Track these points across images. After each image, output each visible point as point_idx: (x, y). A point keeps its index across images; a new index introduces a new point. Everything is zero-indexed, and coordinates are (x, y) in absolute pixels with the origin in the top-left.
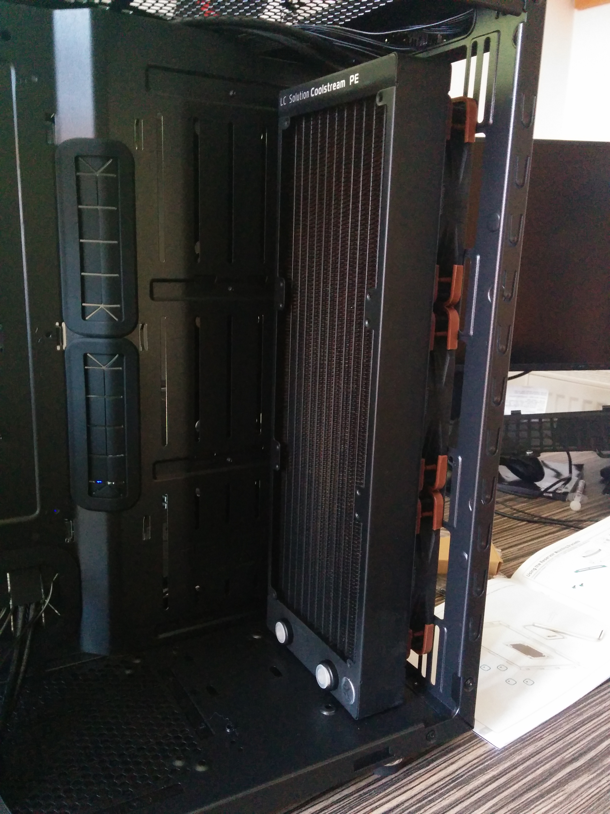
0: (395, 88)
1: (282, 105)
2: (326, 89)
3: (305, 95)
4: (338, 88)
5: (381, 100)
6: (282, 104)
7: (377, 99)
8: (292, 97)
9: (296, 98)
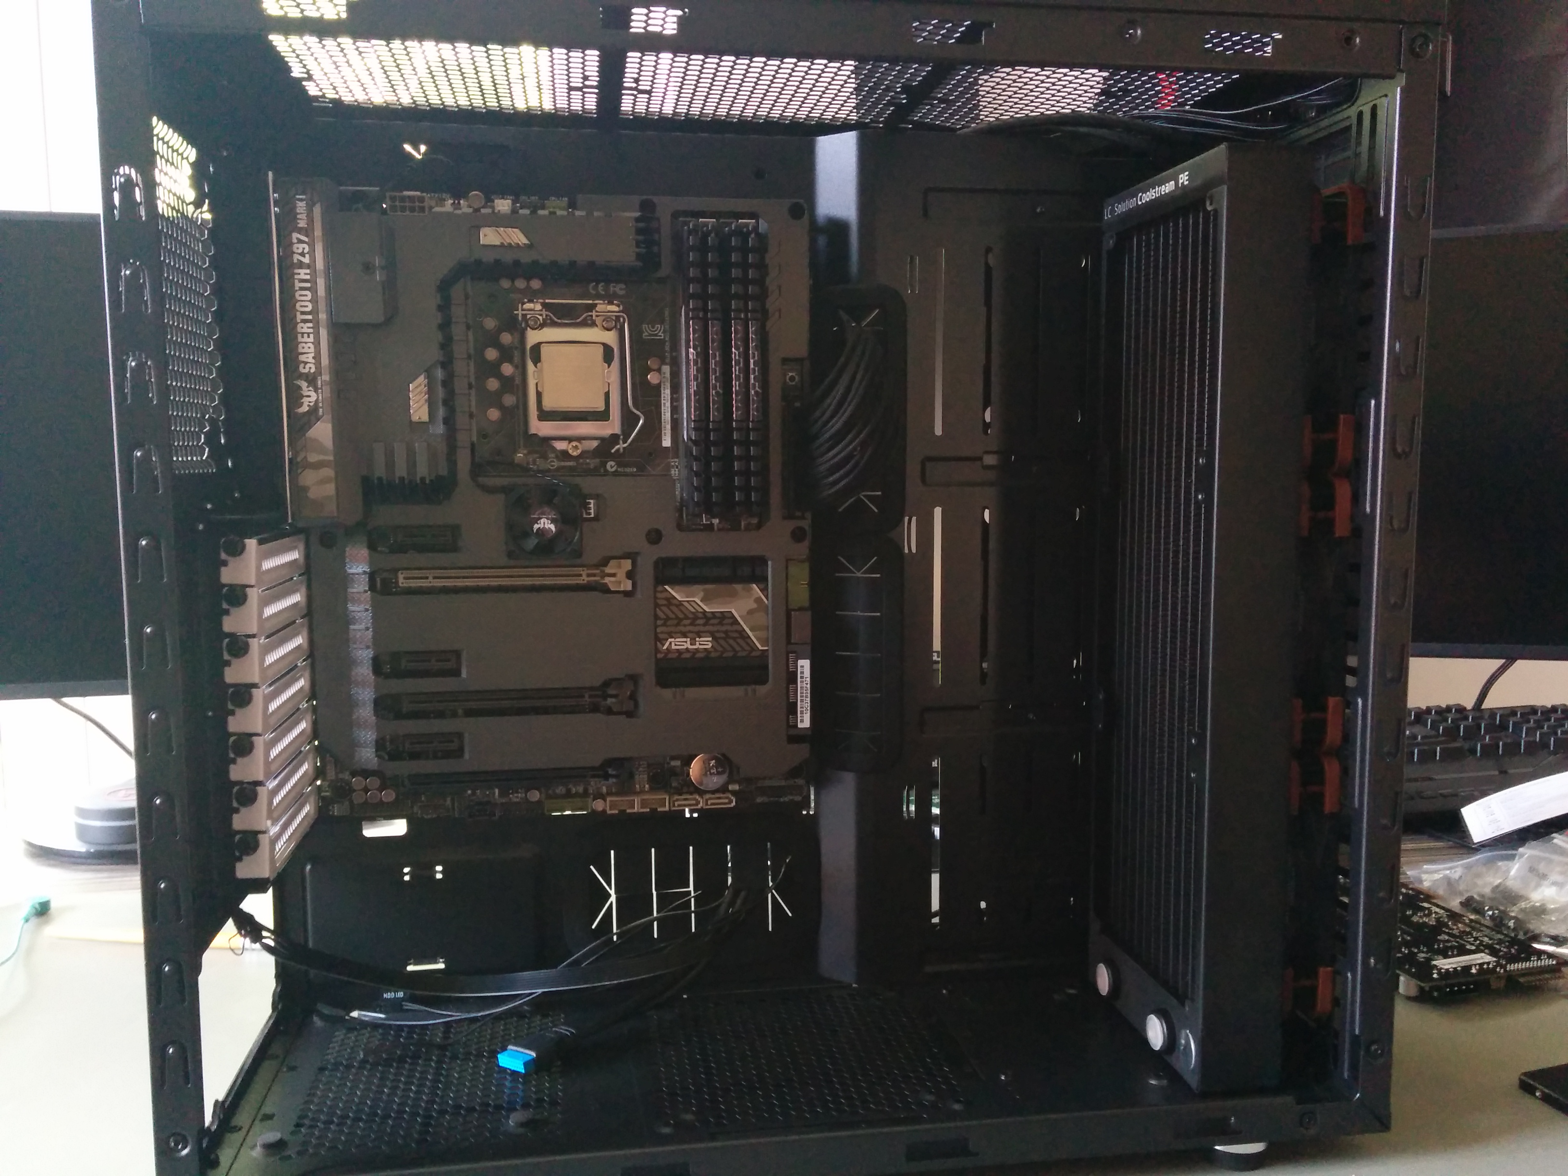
0: (1225, 187)
1: (1106, 218)
2: (1154, 194)
3: (1131, 204)
4: (1167, 191)
5: (1211, 204)
6: (1107, 216)
7: (1208, 203)
8: (1117, 208)
9: (1121, 208)
